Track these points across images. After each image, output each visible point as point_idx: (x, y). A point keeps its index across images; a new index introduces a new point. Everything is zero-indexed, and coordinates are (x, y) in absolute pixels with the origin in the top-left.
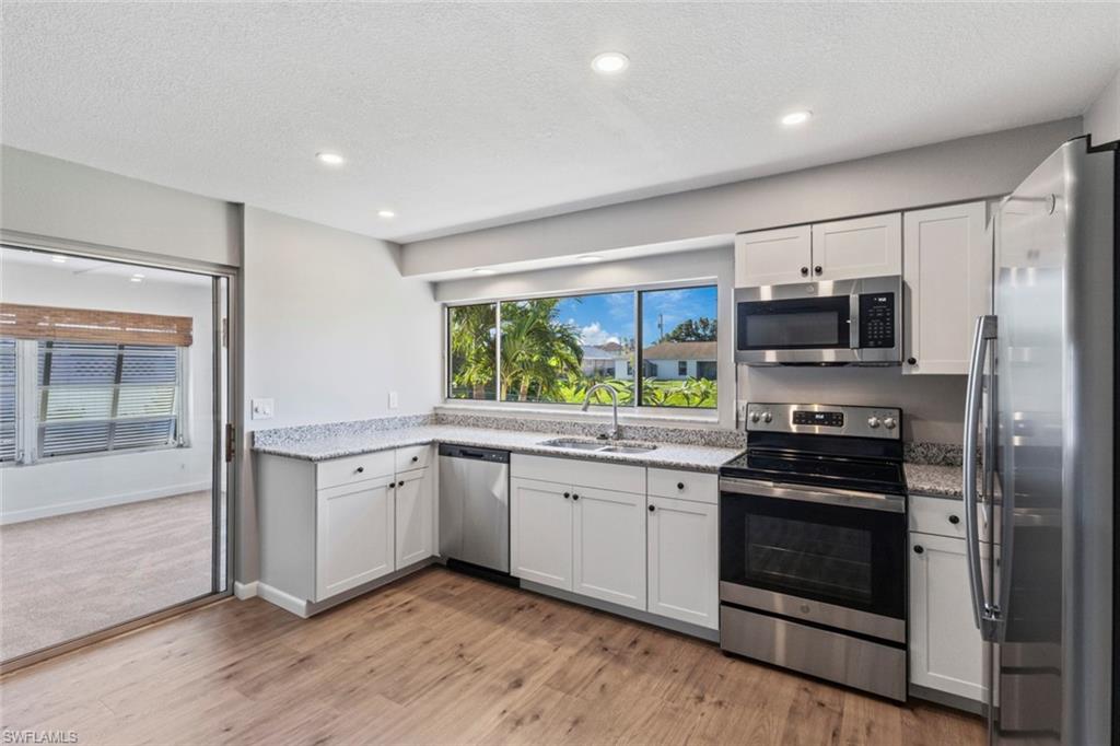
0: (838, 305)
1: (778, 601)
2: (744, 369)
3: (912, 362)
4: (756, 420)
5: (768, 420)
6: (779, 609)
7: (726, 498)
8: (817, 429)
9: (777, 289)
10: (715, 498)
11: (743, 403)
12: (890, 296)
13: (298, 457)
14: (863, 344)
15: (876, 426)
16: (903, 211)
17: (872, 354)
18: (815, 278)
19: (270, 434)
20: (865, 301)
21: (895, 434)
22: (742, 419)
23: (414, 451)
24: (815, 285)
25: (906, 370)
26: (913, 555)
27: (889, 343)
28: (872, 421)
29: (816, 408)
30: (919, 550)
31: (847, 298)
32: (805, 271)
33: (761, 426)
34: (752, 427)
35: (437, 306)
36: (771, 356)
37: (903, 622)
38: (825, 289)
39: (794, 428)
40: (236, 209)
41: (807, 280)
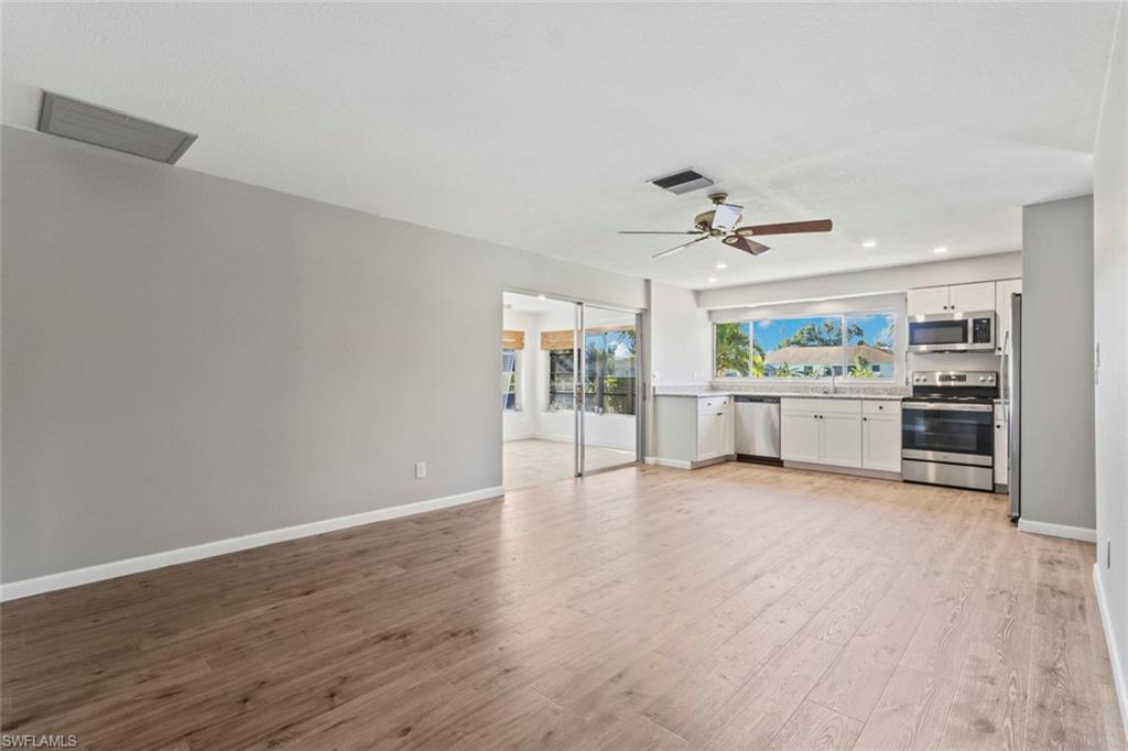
0: (964, 324)
1: (930, 455)
2: (911, 356)
3: (1000, 349)
4: (918, 380)
5: (925, 380)
6: (930, 459)
7: (905, 411)
8: (953, 384)
9: (927, 316)
10: (899, 413)
11: (910, 373)
12: (989, 320)
13: (687, 396)
14: (975, 341)
15: (983, 381)
16: (995, 281)
17: (979, 346)
18: (952, 311)
19: (660, 388)
20: (976, 322)
21: (994, 384)
22: (910, 380)
23: (725, 399)
24: (952, 315)
25: (997, 353)
26: (996, 429)
27: (988, 341)
28: (982, 378)
29: (952, 373)
30: (998, 427)
31: (966, 321)
32: (945, 308)
33: (921, 383)
34: (915, 384)
35: (710, 324)
36: (923, 348)
37: (990, 458)
38: (958, 317)
39: (939, 384)
40: (647, 282)
41: (946, 311)
